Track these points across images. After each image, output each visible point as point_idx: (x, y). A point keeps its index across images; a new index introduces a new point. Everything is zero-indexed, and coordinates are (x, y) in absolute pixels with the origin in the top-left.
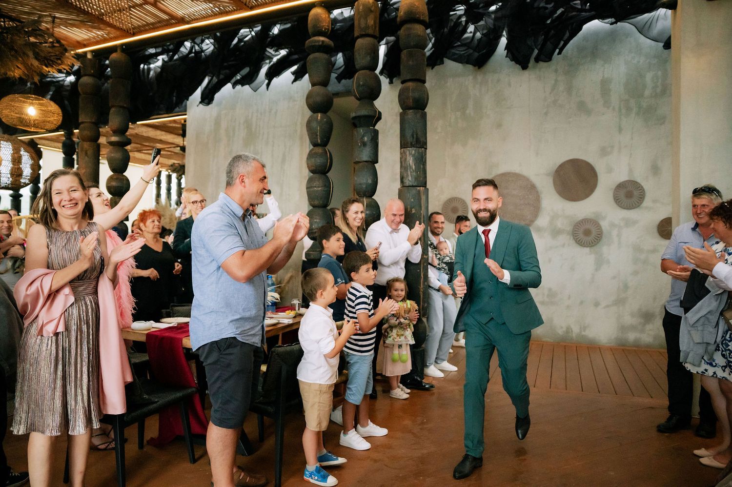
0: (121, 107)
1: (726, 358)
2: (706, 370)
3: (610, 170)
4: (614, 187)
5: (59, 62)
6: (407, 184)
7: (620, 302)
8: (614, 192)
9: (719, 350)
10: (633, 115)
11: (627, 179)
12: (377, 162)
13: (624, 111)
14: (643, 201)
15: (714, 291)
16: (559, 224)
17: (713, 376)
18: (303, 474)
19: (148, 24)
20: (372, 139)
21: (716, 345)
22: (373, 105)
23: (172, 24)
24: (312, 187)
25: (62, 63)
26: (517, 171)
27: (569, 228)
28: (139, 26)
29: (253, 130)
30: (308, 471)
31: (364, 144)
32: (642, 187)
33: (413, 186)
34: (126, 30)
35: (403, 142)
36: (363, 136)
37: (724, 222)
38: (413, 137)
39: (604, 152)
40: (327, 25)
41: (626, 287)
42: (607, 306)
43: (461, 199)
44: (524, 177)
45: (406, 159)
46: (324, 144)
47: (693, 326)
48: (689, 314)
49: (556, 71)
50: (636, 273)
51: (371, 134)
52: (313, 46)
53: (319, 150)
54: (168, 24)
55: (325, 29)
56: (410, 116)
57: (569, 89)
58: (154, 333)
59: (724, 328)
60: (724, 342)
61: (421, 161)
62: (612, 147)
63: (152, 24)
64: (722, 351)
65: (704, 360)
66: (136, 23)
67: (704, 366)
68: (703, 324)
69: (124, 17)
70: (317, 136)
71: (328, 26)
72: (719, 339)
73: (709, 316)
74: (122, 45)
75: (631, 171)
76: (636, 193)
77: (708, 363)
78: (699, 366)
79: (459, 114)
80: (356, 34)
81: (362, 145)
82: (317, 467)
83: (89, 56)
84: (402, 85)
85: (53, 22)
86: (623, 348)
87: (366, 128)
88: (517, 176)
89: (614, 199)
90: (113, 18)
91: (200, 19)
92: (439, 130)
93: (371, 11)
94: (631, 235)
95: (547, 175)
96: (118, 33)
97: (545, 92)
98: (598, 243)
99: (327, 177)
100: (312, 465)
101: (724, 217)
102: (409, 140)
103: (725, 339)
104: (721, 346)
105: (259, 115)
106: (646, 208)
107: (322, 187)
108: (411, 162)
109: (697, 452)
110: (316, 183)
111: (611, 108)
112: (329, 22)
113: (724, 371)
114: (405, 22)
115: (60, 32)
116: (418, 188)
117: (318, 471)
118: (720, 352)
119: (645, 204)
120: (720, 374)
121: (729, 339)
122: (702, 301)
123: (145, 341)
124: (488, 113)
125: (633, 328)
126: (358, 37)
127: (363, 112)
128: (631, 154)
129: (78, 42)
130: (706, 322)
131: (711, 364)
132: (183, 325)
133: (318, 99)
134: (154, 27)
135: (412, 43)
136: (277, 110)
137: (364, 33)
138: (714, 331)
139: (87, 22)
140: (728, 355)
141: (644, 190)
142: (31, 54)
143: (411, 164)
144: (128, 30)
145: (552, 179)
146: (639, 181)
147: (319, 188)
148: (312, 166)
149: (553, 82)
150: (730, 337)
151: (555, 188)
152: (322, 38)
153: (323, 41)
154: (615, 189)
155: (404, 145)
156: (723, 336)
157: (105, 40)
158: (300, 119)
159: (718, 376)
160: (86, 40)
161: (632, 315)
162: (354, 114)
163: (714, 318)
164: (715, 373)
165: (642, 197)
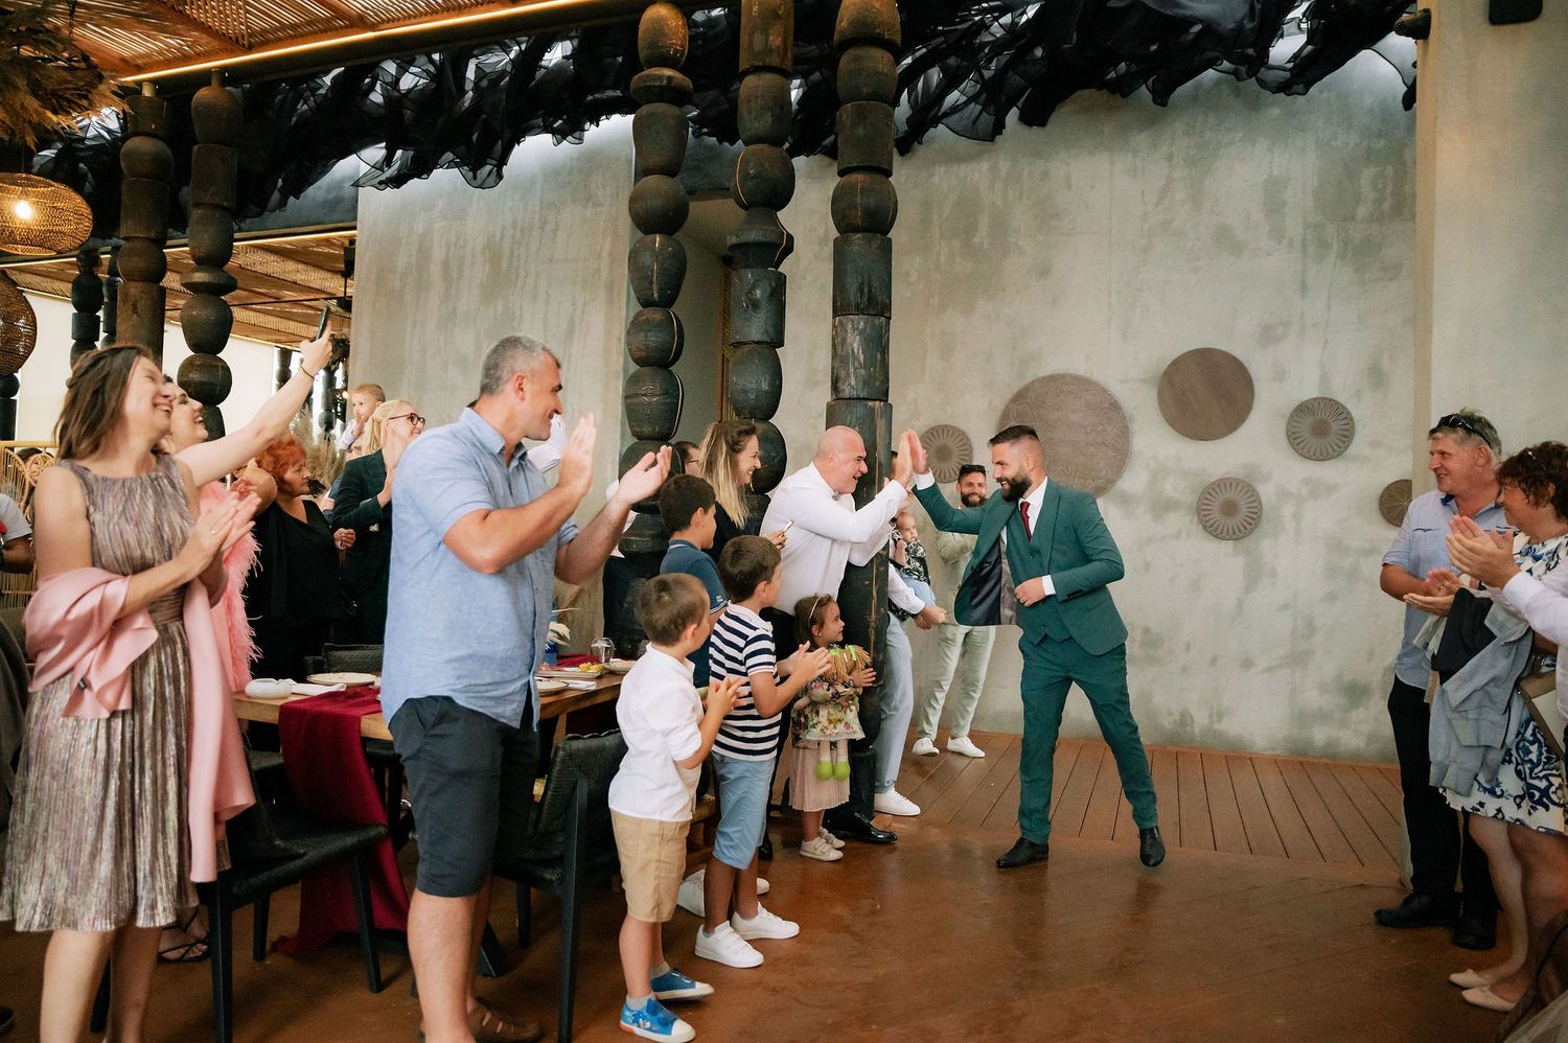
0: (218, 207)
1: (1524, 779)
2: (1482, 804)
3: (1280, 375)
4: (1288, 414)
5: (85, 103)
6: (846, 394)
7: (1297, 659)
8: (1289, 424)
9: (1510, 762)
10: (1332, 257)
11: (1315, 394)
12: (781, 344)
13: (1311, 249)
14: (1350, 442)
15: (1503, 637)
16: (1171, 488)
17: (1495, 816)
18: (619, 1016)
19: (283, 27)
20: (772, 294)
21: (1504, 750)
22: (775, 221)
23: (336, 29)
24: (637, 395)
25: (91, 105)
26: (1081, 372)
27: (1190, 499)
28: (264, 31)
29: (505, 266)
30: (629, 1010)
31: (755, 305)
32: (1349, 413)
33: (859, 399)
34: (234, 39)
35: (839, 303)
36: (754, 287)
37: (1524, 491)
38: (862, 293)
39: (1269, 335)
40: (679, 42)
41: (1310, 627)
42: (1269, 669)
43: (958, 430)
44: (1096, 384)
45: (844, 340)
46: (667, 302)
47: (1456, 710)
48: (1450, 685)
49: (1170, 158)
50: (1331, 598)
51: (770, 285)
52: (649, 89)
53: (656, 315)
54: (327, 29)
55: (676, 51)
56: (855, 248)
57: (1197, 199)
58: (298, 705)
59: (1522, 715)
60: (1521, 744)
61: (878, 345)
62: (1287, 325)
63: (294, 26)
64: (1518, 764)
65: (1479, 783)
66: (258, 23)
67: (1478, 796)
68: (1480, 706)
69: (232, 9)
70: (651, 283)
71: (682, 46)
72: (1511, 738)
73: (1491, 689)
74: (224, 69)
75: (1324, 379)
76: (1337, 426)
77: (1485, 790)
78: (1468, 794)
79: (956, 243)
80: (743, 65)
81: (750, 307)
82: (650, 1000)
83: (147, 92)
84: (839, 179)
85: (72, 13)
86: (1301, 759)
87: (759, 270)
88: (1082, 383)
89: (1289, 437)
90: (206, 11)
91: (399, 19)
92: (914, 277)
93: (778, 17)
94: (1321, 517)
95: (1144, 381)
96: (215, 44)
97: (1144, 202)
98: (1252, 530)
99: (671, 374)
100: (638, 997)
101: (1525, 480)
102: (853, 298)
103: (1524, 739)
104: (1514, 752)
105: (518, 233)
106: (1357, 458)
107: (657, 396)
108: (856, 345)
109: (1456, 978)
110: (647, 387)
111: (1285, 241)
112: (684, 37)
113: (1519, 806)
114: (850, 43)
115: (84, 36)
116: (870, 403)
117: (652, 1009)
118: (1513, 766)
119: (1353, 449)
120: (1511, 812)
121: (1531, 738)
122: (1478, 656)
123: (277, 723)
124: (1020, 243)
125: (1322, 717)
126: (746, 73)
127: (754, 235)
128: (1326, 340)
129: (124, 60)
130: (1486, 702)
131: (1492, 792)
132: (358, 690)
133: (656, 203)
134: (296, 33)
135: (865, 90)
136: (557, 225)
137: (760, 64)
138: (1502, 720)
139: (146, 16)
140: (1528, 771)
141: (1351, 419)
142: (21, 83)
143: (856, 351)
144: (237, 40)
145: (1156, 391)
146: (1341, 400)
147: (652, 394)
148: (639, 350)
149: (1163, 182)
150: (1534, 734)
151: (1163, 411)
152: (668, 72)
153: (670, 78)
154: (1291, 416)
155: (840, 309)
156: (1519, 733)
157: (186, 59)
158: (607, 245)
159: (1507, 818)
160: (142, 56)
161: (1323, 689)
162: (734, 237)
163: (1502, 694)
164: (1499, 811)
165: (1347, 435)
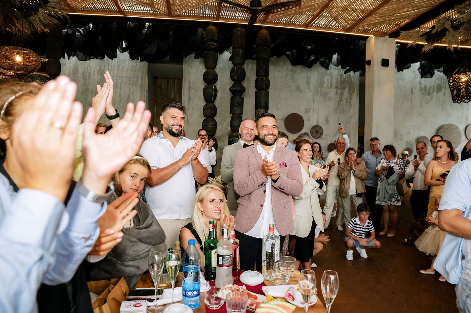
1: (396, 198)
2: (388, 203)
3: (309, 120)
4: (311, 128)
10: (319, 95)
11: (316, 124)
13: (315, 93)
14: (322, 135)
32: (322, 129)
39: (307, 111)
49: (287, 69)
57: (293, 79)
62: (310, 109)
75: (318, 121)
76: (320, 131)
95: (282, 120)
97: (282, 79)
106: (323, 138)
109: (380, 234)
111: (310, 91)
119: (323, 137)
128: (318, 113)
131: (390, 201)
141: (323, 130)
145: (284, 122)
146: (321, 126)
149: (286, 74)
151: (285, 127)
154: (311, 129)
164: (391, 204)
165: (322, 133)
